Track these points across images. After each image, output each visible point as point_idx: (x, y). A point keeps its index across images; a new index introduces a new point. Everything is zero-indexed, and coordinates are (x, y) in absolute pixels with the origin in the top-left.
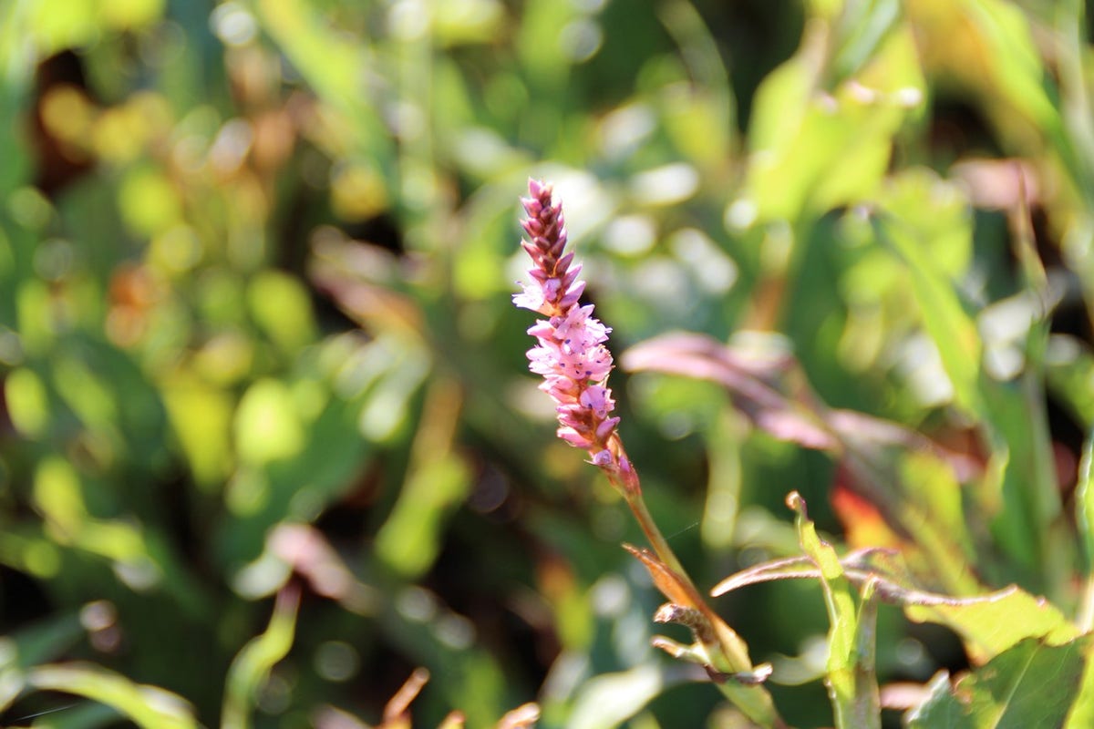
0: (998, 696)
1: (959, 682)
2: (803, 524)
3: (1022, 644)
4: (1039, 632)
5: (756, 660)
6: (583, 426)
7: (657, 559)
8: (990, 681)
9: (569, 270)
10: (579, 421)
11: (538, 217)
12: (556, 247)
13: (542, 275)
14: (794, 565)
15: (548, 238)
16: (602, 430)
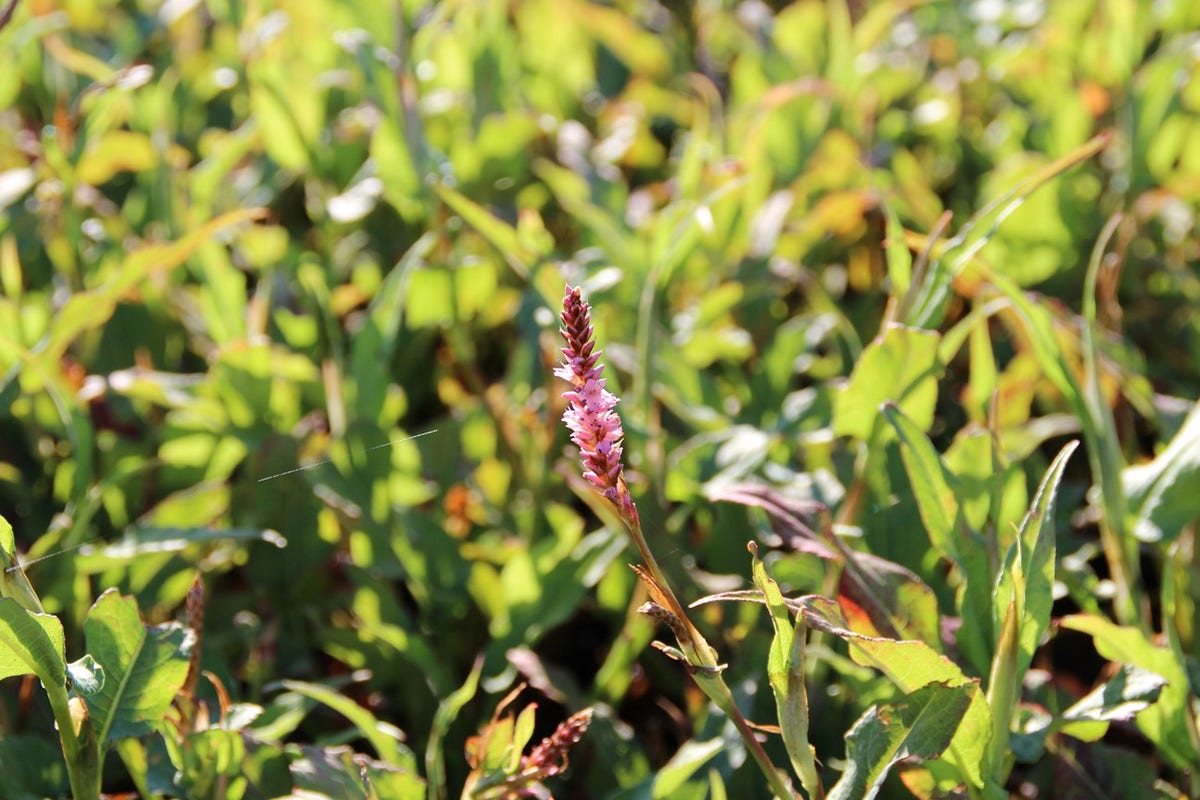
0: (907, 724)
1: (883, 709)
2: (757, 563)
3: (930, 687)
4: (942, 679)
5: (720, 662)
6: (599, 470)
7: (650, 574)
8: (903, 711)
9: (593, 354)
10: (597, 465)
11: (570, 311)
12: (581, 334)
13: (572, 354)
14: (750, 595)
15: (576, 327)
16: (612, 472)
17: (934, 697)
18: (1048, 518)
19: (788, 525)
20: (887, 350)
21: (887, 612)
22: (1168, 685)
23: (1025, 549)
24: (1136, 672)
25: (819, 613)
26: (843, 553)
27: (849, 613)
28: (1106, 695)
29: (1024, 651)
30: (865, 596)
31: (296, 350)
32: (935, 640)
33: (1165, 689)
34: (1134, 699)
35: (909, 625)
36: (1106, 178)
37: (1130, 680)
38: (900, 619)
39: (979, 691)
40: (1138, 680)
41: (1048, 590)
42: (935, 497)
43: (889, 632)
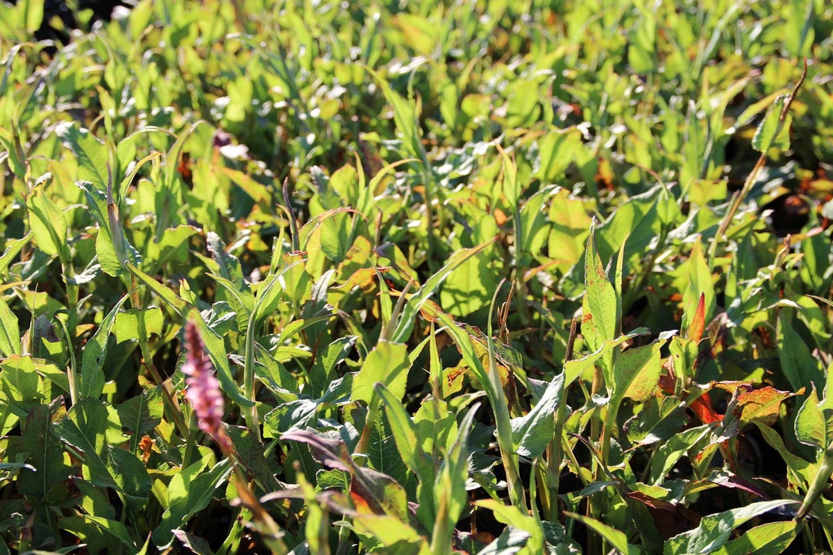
3: (399, 543)
4: (406, 538)
17: (401, 548)
18: (464, 446)
19: (323, 452)
20: (379, 354)
21: (378, 500)
22: (530, 537)
23: (451, 463)
24: (514, 531)
25: (336, 502)
26: (354, 467)
27: (356, 502)
28: (499, 543)
29: (451, 521)
30: (365, 491)
31: (51, 359)
32: (405, 515)
33: (529, 539)
34: (513, 545)
35: (391, 507)
36: (508, 257)
37: (511, 535)
38: (386, 504)
39: (425, 544)
40: (516, 534)
41: (464, 485)
42: (404, 435)
43: (379, 512)
